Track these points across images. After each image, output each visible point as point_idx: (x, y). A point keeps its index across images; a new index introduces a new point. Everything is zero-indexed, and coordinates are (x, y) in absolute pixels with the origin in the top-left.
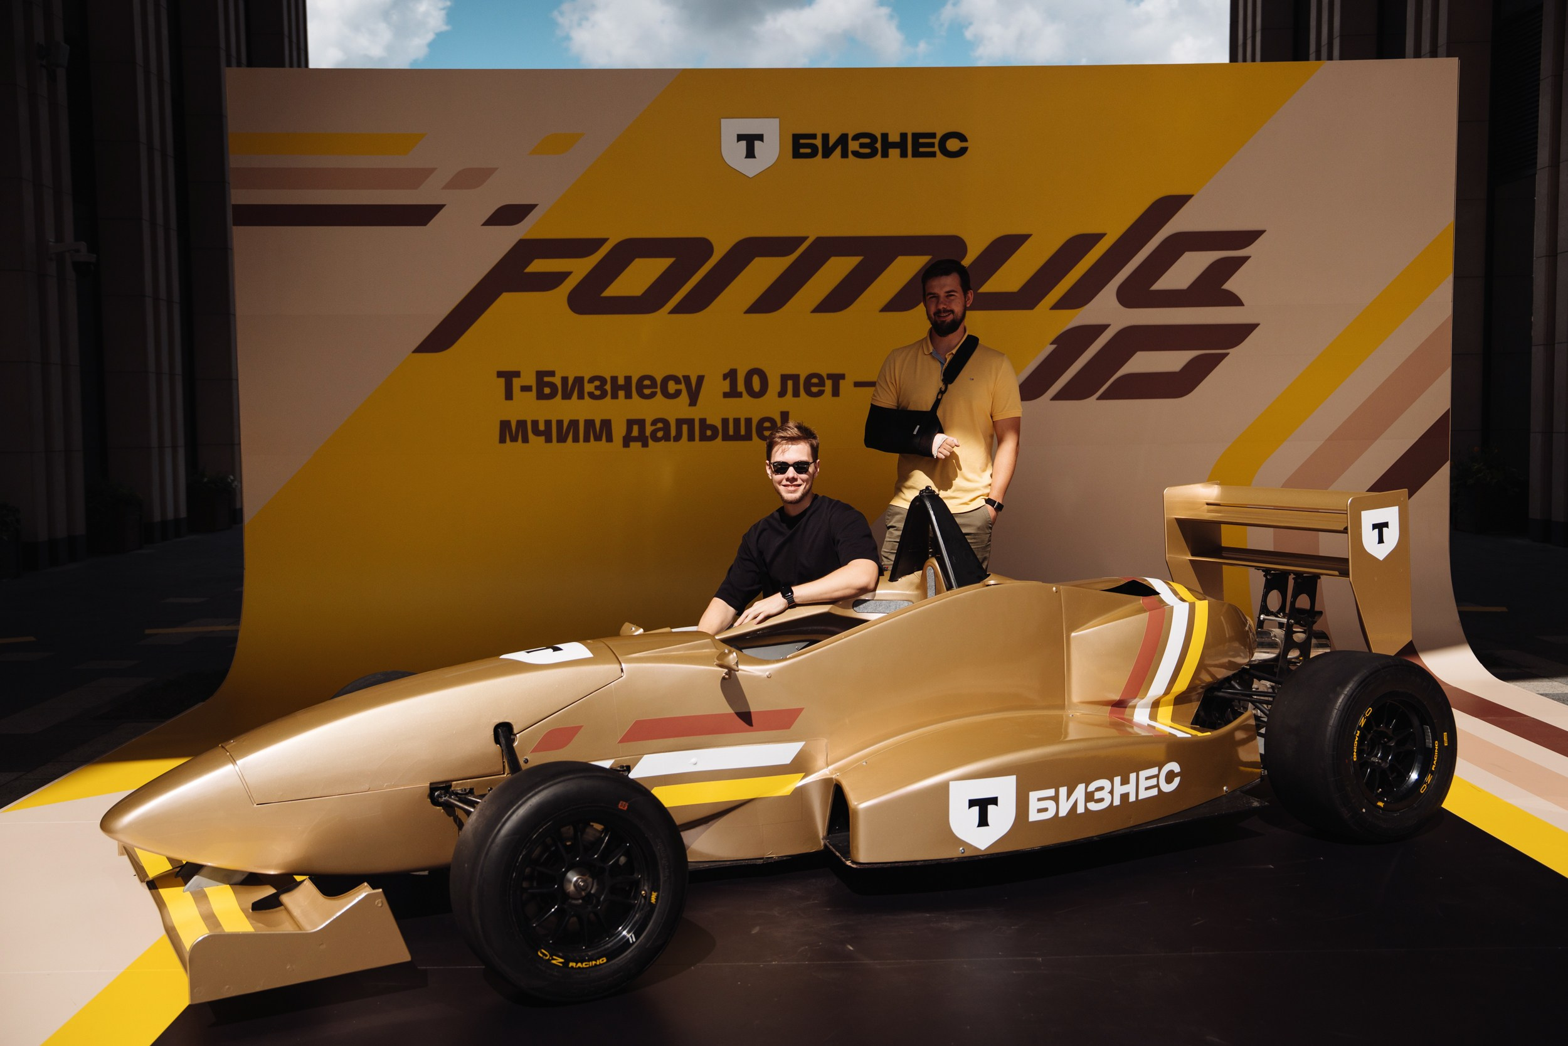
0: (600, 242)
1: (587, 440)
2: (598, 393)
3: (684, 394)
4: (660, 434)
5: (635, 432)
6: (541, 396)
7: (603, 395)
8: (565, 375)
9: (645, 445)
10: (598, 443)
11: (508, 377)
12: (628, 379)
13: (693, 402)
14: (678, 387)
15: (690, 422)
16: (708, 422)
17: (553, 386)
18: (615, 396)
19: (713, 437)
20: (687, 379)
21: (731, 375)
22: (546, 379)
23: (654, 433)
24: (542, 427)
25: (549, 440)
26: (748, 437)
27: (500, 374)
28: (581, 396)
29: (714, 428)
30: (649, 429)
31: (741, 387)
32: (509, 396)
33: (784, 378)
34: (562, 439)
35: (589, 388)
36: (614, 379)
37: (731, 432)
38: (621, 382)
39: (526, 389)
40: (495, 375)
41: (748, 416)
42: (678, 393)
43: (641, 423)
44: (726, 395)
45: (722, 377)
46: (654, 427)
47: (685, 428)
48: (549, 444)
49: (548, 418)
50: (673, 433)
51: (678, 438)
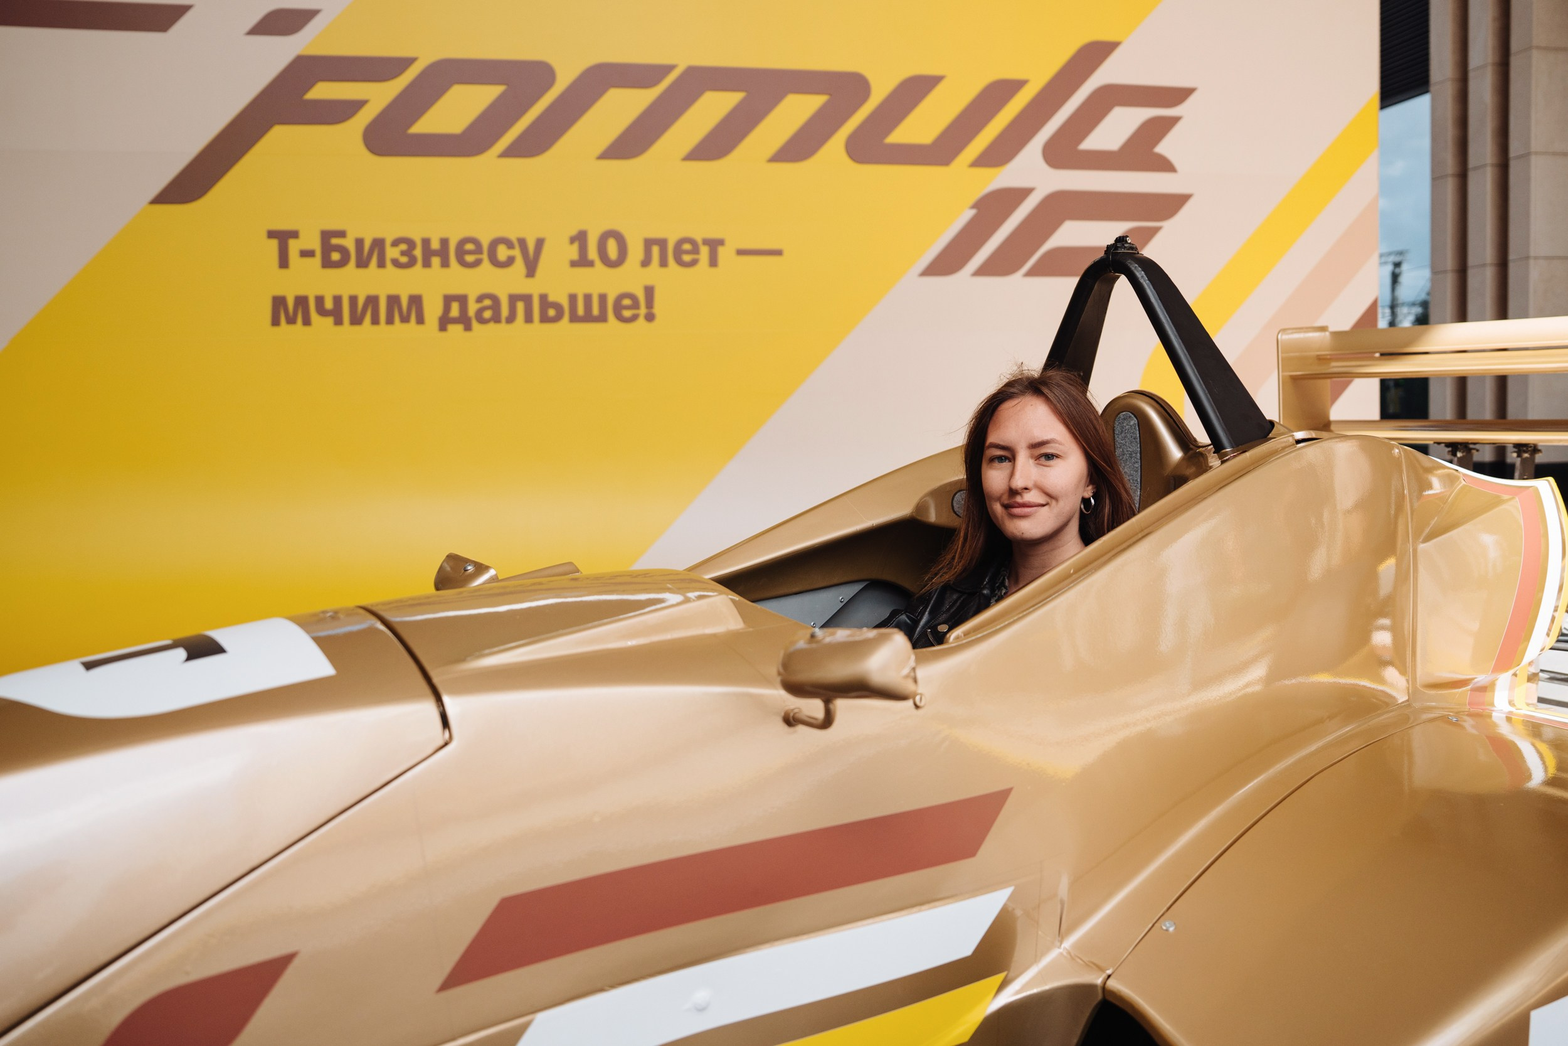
0: (404, 63)
1: (390, 321)
2: (404, 260)
3: (519, 264)
4: (487, 314)
5: (455, 311)
6: (327, 263)
7: (412, 263)
8: (359, 236)
9: (468, 328)
10: (405, 326)
11: (282, 237)
12: (444, 242)
13: (531, 271)
14: (511, 253)
15: (527, 299)
16: (551, 298)
17: (343, 251)
18: (427, 264)
19: (558, 318)
20: (522, 242)
21: (580, 238)
22: (335, 241)
23: (479, 312)
24: (329, 305)
25: (339, 322)
26: (602, 318)
27: (271, 234)
28: (381, 264)
29: (558, 307)
30: (473, 308)
31: (593, 253)
32: (284, 263)
33: (649, 243)
34: (356, 320)
35: (392, 253)
36: (426, 242)
37: (581, 311)
38: (435, 245)
39: (307, 254)
40: (265, 234)
41: (603, 291)
42: (510, 261)
43: (462, 300)
44: (574, 264)
45: (567, 240)
46: (479, 306)
47: (520, 306)
48: (339, 328)
49: (337, 293)
50: (505, 311)
51: (511, 319)
